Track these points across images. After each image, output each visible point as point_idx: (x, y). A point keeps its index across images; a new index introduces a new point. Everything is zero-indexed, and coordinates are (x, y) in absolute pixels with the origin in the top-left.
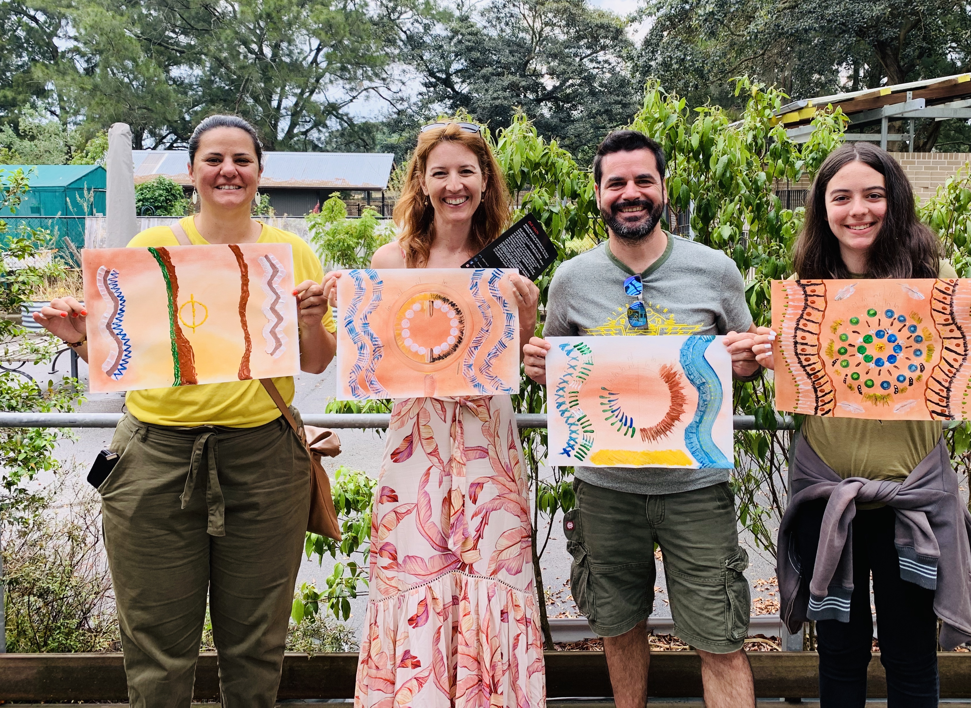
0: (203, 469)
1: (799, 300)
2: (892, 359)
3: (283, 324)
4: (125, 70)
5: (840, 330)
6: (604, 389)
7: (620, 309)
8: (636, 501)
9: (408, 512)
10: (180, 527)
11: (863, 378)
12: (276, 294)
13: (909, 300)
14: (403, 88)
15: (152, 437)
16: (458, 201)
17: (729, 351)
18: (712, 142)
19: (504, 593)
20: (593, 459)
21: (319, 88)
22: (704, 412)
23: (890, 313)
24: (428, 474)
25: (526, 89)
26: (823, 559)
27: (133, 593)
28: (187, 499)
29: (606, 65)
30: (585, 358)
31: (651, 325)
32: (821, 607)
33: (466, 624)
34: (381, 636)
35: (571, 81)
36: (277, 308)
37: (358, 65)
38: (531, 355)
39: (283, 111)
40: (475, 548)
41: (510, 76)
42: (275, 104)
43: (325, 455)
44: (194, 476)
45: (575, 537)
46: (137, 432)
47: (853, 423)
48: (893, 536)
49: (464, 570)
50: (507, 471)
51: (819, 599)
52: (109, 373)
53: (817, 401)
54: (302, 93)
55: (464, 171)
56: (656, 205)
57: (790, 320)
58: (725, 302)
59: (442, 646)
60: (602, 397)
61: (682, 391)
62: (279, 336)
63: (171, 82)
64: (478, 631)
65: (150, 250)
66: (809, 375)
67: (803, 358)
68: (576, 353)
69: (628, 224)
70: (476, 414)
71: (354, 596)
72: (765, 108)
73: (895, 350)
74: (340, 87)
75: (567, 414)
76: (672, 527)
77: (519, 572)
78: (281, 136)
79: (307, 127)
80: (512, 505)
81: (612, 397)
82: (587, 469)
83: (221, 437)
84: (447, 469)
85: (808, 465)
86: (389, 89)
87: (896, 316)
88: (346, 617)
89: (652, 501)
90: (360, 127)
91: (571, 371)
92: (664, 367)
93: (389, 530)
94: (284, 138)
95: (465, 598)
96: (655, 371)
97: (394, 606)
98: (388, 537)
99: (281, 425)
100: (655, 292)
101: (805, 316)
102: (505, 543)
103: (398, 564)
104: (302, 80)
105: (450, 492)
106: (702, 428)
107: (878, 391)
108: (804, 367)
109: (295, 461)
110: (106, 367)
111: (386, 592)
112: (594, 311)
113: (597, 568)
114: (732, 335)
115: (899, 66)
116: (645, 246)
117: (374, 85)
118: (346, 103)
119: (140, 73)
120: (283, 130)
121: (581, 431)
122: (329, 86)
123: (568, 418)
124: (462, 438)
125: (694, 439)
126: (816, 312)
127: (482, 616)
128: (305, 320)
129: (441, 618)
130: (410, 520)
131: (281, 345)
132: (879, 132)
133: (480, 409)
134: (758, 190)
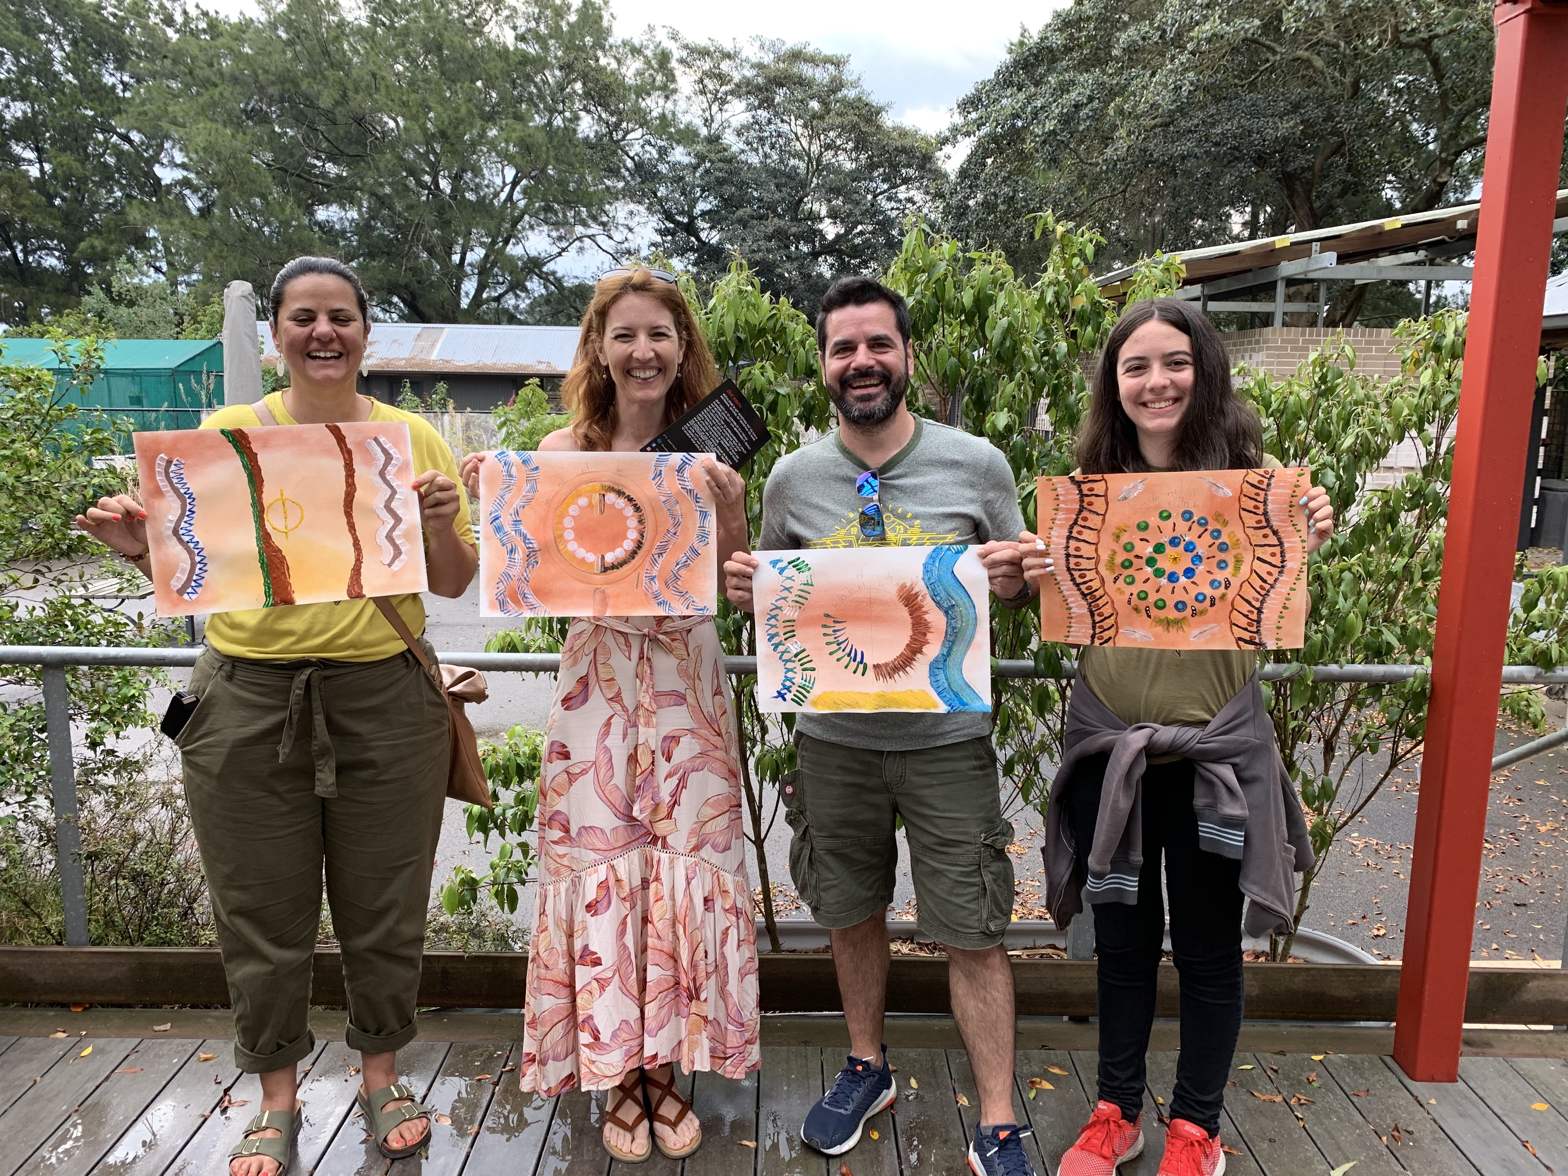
0: (307, 715)
1: (1072, 501)
2: (1189, 573)
3: (402, 526)
4: (252, 210)
5: (1125, 539)
6: (827, 616)
7: (851, 515)
8: (870, 758)
9: (584, 772)
10: (281, 788)
11: (1153, 598)
12: (391, 487)
13: (1213, 497)
14: (630, 236)
15: (240, 674)
16: (649, 374)
17: (984, 565)
18: (992, 300)
19: (709, 875)
20: (814, 704)
21: (516, 237)
22: (953, 642)
23: (1187, 515)
24: (608, 724)
25: (798, 238)
26: (1105, 827)
27: (226, 869)
28: (287, 750)
29: (909, 205)
30: (803, 577)
31: (890, 535)
32: (1104, 886)
33: (659, 913)
34: (551, 927)
35: (860, 228)
36: (393, 505)
37: (568, 204)
38: (734, 575)
39: (468, 269)
40: (669, 816)
41: (776, 220)
42: (456, 258)
43: (468, 701)
44: (295, 721)
45: (795, 804)
46: (220, 668)
47: (1144, 656)
48: (1192, 797)
49: (655, 844)
50: (711, 722)
51: (1099, 876)
52: (181, 591)
53: (1094, 628)
54: (494, 242)
55: (656, 334)
56: (895, 378)
57: (1061, 526)
58: (987, 505)
59: (629, 940)
60: (824, 626)
61: (926, 617)
62: (398, 542)
63: (316, 229)
64: (674, 921)
65: (223, 432)
66: (1084, 595)
67: (1076, 574)
68: (791, 571)
69: (860, 405)
70: (670, 651)
71: (523, 882)
72: (1074, 255)
73: (1193, 562)
74: (545, 234)
75: (781, 648)
76: (915, 792)
77: (727, 848)
78: (465, 303)
79: (500, 291)
80: (717, 765)
81: (838, 626)
82: (808, 718)
83: (328, 673)
84: (632, 719)
85: (1085, 710)
86: (610, 237)
87: (1195, 518)
88: (513, 909)
89: (890, 759)
90: (570, 290)
91: (785, 594)
92: (903, 586)
93: (560, 795)
94: (470, 305)
95: (657, 879)
96: (891, 591)
97: (567, 890)
98: (560, 805)
99: (407, 660)
100: (896, 493)
101: (1080, 522)
102: (709, 812)
103: (570, 838)
104: (492, 224)
105: (636, 749)
106: (950, 662)
107: (1172, 614)
108: (1078, 585)
109: (427, 707)
110: (176, 584)
111: (557, 873)
112: (818, 519)
113: (820, 843)
114: (991, 544)
115: (1311, 208)
116: (886, 433)
117: (590, 232)
118: (552, 258)
119: (272, 215)
120: (467, 294)
121: (799, 669)
122: (529, 233)
123: (783, 653)
124: (651, 679)
125: (941, 676)
126: (1094, 516)
127: (679, 902)
128: (431, 523)
129: (628, 905)
130: (586, 784)
131: (400, 553)
132: (1273, 299)
133: (675, 644)
134: (1056, 366)
